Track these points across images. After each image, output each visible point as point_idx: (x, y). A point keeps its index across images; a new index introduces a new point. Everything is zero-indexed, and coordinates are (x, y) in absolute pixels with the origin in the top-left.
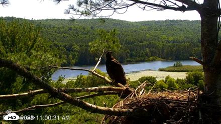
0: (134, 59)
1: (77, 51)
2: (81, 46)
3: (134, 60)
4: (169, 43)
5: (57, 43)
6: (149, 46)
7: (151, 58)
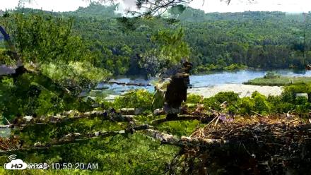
0: (208, 67)
1: (127, 55)
2: (133, 48)
3: (208, 69)
4: (258, 44)
5: (99, 43)
6: (231, 49)
7: (232, 66)
